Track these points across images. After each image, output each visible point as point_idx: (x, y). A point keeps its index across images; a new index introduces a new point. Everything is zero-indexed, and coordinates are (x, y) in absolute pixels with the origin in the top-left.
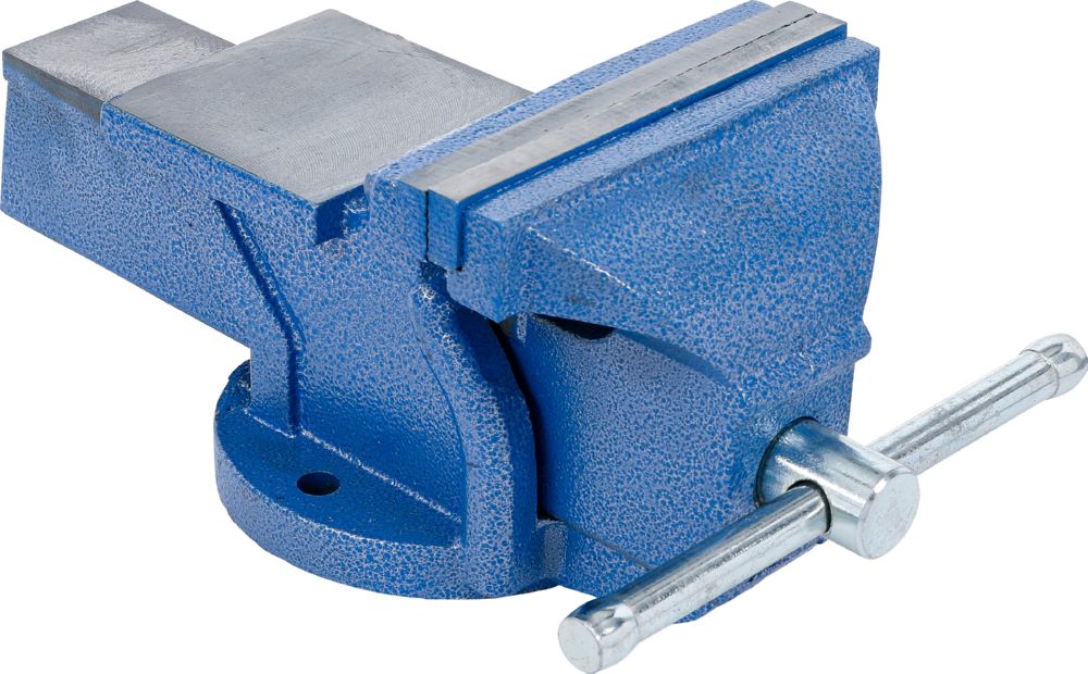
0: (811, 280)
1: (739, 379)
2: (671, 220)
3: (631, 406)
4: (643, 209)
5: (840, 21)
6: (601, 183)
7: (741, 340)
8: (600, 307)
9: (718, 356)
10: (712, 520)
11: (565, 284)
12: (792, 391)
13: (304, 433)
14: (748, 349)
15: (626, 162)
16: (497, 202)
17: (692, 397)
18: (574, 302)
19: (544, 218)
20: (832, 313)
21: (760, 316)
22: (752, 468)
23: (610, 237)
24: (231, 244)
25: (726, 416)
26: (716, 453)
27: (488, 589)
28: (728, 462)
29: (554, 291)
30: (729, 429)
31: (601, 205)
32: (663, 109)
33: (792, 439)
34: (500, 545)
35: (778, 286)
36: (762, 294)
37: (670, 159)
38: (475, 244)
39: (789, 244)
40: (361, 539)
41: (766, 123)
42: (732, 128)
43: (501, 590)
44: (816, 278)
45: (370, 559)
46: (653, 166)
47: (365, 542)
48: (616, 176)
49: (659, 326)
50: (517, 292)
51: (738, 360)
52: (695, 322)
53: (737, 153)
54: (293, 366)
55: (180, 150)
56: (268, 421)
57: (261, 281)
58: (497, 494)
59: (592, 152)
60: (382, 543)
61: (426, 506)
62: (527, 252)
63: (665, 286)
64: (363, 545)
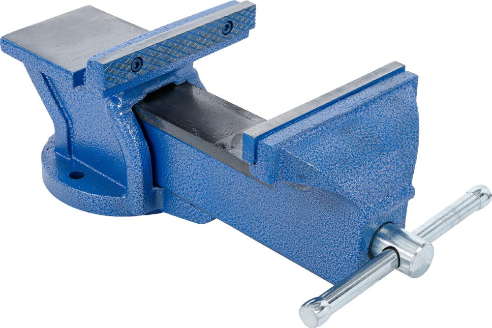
0: (392, 168)
1: (364, 208)
2: (338, 145)
3: (320, 217)
4: (327, 140)
5: (402, 64)
6: (311, 130)
7: (365, 192)
8: (310, 179)
9: (356, 199)
10: (352, 263)
11: (296, 170)
12: (385, 212)
13: (73, 158)
14: (368, 196)
15: (320, 121)
16: (270, 138)
17: (345, 214)
18: (300, 177)
19: (288, 144)
20: (400, 181)
21: (372, 183)
22: (368, 242)
23: (314, 152)
24: (46, 88)
25: (358, 222)
26: (354, 236)
27: (135, 213)
28: (359, 240)
29: (292, 173)
30: (359, 227)
31: (310, 139)
32: (334, 100)
33: (383, 230)
34: (139, 196)
35: (379, 171)
36: (374, 174)
37: (337, 120)
38: (261, 154)
39: (384, 154)
40: (90, 194)
41: (374, 106)
42: (361, 108)
43: (140, 213)
44: (394, 167)
45: (93, 201)
46: (331, 123)
47: (91, 195)
48: (316, 127)
49: (333, 187)
50: (278, 173)
51: (364, 200)
52: (347, 185)
53: (364, 118)
54: (69, 133)
55: (27, 54)
56: (61, 154)
57: (57, 103)
58: (137, 177)
59: (307, 117)
60: (97, 196)
61: (115, 183)
62: (282, 158)
63: (336, 171)
64: (91, 197)
